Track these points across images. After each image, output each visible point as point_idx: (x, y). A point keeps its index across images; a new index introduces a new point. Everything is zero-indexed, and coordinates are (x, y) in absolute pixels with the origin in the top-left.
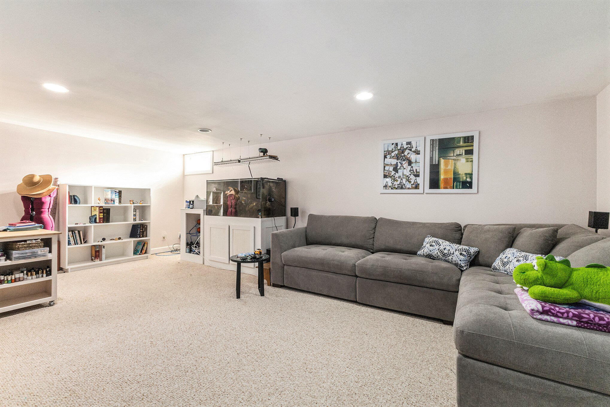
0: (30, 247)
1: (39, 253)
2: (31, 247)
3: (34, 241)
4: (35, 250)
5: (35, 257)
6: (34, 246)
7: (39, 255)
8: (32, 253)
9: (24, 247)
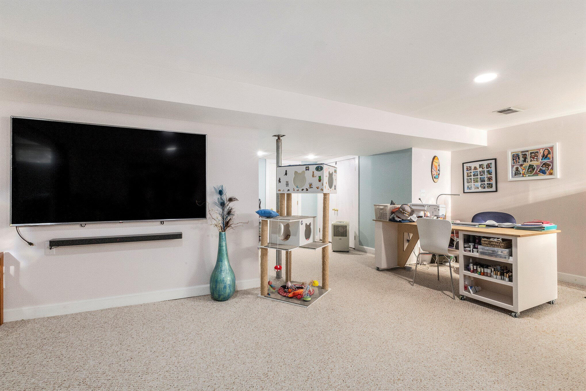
0: (490, 244)
1: (499, 253)
2: (492, 245)
3: (495, 240)
4: (496, 249)
5: (496, 256)
6: (495, 245)
7: (498, 255)
8: (492, 251)
9: (486, 244)
